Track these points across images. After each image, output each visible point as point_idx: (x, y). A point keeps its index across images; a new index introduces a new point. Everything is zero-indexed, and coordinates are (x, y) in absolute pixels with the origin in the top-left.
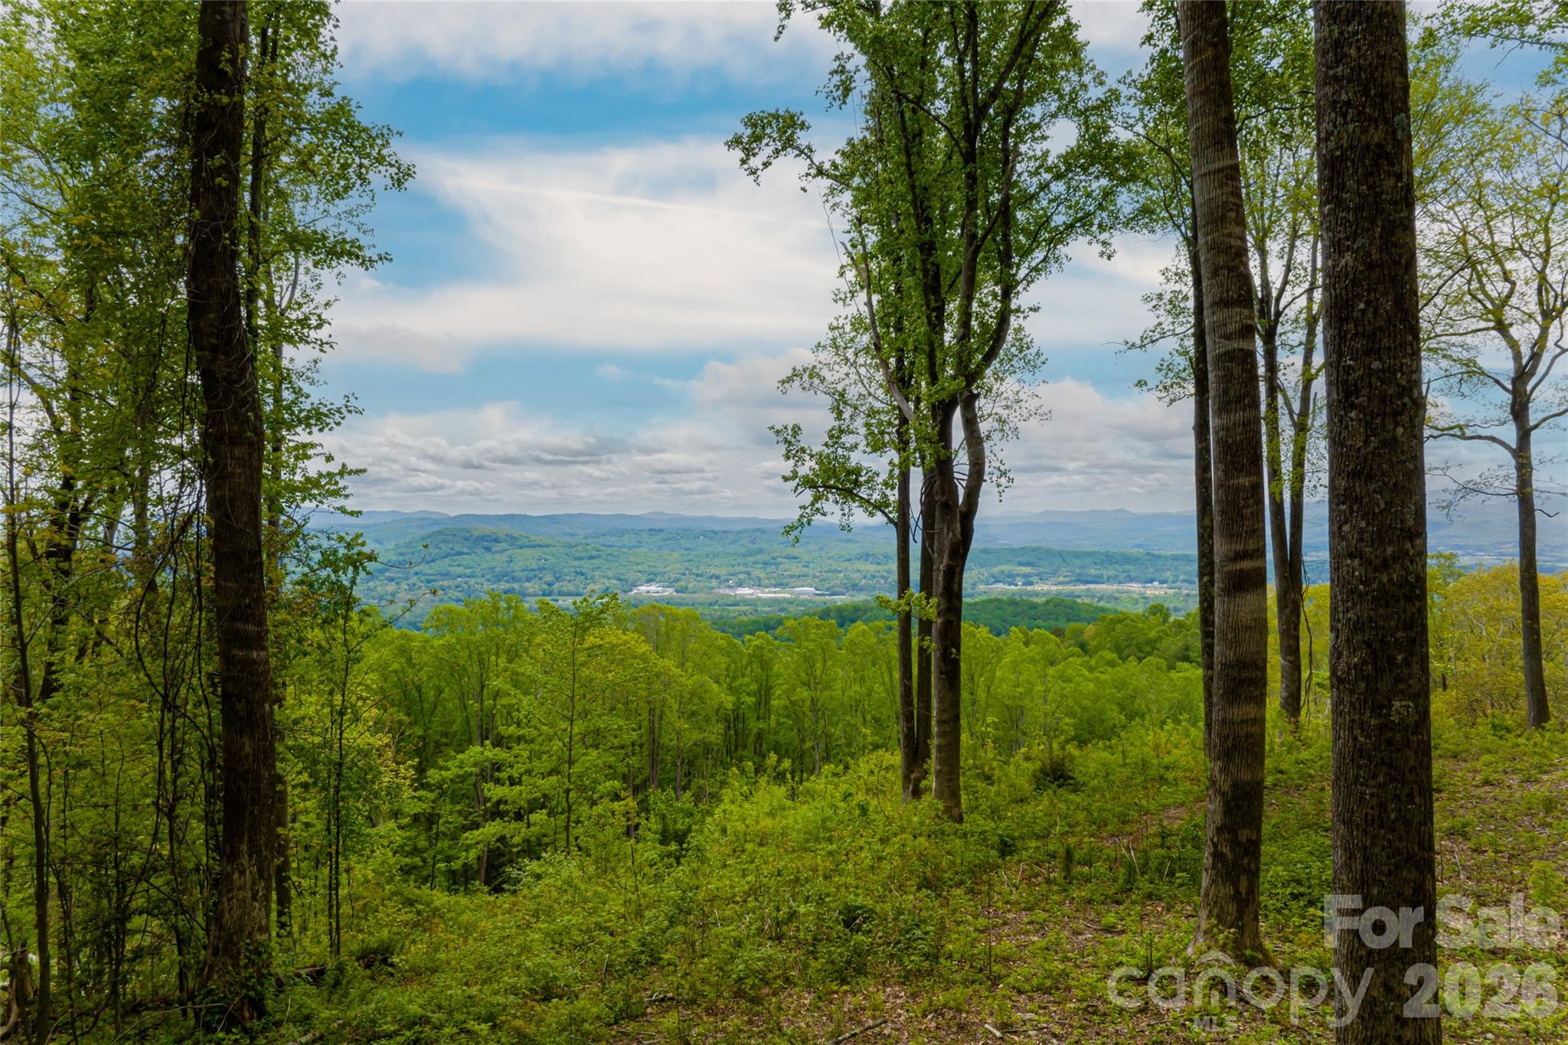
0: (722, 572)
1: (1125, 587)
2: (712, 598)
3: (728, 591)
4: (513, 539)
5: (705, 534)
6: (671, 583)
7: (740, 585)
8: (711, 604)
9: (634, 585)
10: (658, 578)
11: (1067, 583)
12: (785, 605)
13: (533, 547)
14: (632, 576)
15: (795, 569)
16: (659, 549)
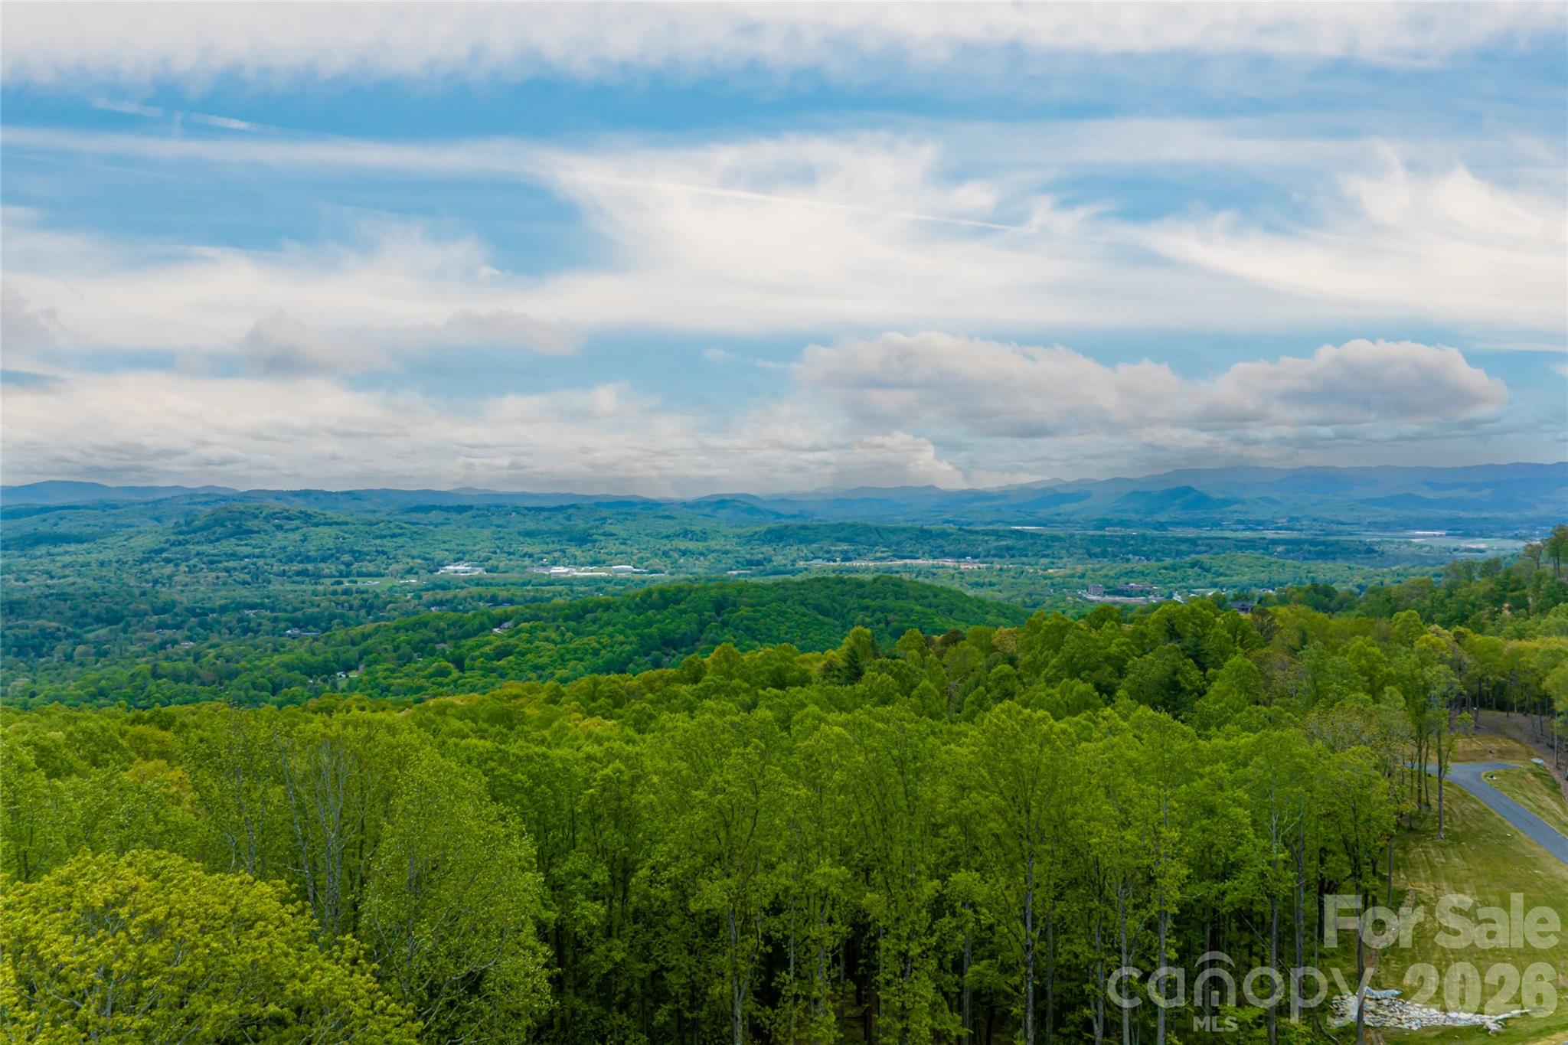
0: (535, 549)
1: (940, 562)
2: (525, 577)
3: (542, 571)
4: (307, 518)
5: (517, 510)
6: (481, 562)
7: (555, 563)
8: (524, 584)
9: (441, 564)
10: (467, 557)
11: (884, 559)
12: (603, 584)
13: (330, 524)
14: (439, 555)
15: (612, 546)
16: (469, 526)
